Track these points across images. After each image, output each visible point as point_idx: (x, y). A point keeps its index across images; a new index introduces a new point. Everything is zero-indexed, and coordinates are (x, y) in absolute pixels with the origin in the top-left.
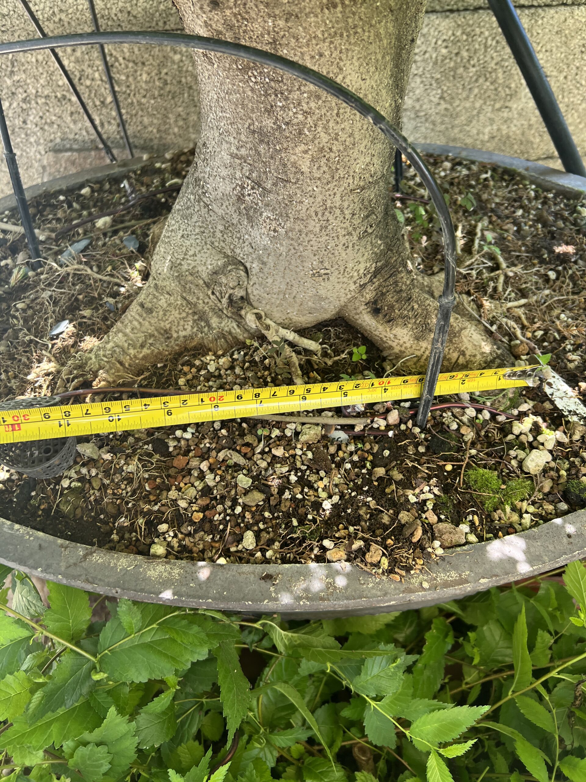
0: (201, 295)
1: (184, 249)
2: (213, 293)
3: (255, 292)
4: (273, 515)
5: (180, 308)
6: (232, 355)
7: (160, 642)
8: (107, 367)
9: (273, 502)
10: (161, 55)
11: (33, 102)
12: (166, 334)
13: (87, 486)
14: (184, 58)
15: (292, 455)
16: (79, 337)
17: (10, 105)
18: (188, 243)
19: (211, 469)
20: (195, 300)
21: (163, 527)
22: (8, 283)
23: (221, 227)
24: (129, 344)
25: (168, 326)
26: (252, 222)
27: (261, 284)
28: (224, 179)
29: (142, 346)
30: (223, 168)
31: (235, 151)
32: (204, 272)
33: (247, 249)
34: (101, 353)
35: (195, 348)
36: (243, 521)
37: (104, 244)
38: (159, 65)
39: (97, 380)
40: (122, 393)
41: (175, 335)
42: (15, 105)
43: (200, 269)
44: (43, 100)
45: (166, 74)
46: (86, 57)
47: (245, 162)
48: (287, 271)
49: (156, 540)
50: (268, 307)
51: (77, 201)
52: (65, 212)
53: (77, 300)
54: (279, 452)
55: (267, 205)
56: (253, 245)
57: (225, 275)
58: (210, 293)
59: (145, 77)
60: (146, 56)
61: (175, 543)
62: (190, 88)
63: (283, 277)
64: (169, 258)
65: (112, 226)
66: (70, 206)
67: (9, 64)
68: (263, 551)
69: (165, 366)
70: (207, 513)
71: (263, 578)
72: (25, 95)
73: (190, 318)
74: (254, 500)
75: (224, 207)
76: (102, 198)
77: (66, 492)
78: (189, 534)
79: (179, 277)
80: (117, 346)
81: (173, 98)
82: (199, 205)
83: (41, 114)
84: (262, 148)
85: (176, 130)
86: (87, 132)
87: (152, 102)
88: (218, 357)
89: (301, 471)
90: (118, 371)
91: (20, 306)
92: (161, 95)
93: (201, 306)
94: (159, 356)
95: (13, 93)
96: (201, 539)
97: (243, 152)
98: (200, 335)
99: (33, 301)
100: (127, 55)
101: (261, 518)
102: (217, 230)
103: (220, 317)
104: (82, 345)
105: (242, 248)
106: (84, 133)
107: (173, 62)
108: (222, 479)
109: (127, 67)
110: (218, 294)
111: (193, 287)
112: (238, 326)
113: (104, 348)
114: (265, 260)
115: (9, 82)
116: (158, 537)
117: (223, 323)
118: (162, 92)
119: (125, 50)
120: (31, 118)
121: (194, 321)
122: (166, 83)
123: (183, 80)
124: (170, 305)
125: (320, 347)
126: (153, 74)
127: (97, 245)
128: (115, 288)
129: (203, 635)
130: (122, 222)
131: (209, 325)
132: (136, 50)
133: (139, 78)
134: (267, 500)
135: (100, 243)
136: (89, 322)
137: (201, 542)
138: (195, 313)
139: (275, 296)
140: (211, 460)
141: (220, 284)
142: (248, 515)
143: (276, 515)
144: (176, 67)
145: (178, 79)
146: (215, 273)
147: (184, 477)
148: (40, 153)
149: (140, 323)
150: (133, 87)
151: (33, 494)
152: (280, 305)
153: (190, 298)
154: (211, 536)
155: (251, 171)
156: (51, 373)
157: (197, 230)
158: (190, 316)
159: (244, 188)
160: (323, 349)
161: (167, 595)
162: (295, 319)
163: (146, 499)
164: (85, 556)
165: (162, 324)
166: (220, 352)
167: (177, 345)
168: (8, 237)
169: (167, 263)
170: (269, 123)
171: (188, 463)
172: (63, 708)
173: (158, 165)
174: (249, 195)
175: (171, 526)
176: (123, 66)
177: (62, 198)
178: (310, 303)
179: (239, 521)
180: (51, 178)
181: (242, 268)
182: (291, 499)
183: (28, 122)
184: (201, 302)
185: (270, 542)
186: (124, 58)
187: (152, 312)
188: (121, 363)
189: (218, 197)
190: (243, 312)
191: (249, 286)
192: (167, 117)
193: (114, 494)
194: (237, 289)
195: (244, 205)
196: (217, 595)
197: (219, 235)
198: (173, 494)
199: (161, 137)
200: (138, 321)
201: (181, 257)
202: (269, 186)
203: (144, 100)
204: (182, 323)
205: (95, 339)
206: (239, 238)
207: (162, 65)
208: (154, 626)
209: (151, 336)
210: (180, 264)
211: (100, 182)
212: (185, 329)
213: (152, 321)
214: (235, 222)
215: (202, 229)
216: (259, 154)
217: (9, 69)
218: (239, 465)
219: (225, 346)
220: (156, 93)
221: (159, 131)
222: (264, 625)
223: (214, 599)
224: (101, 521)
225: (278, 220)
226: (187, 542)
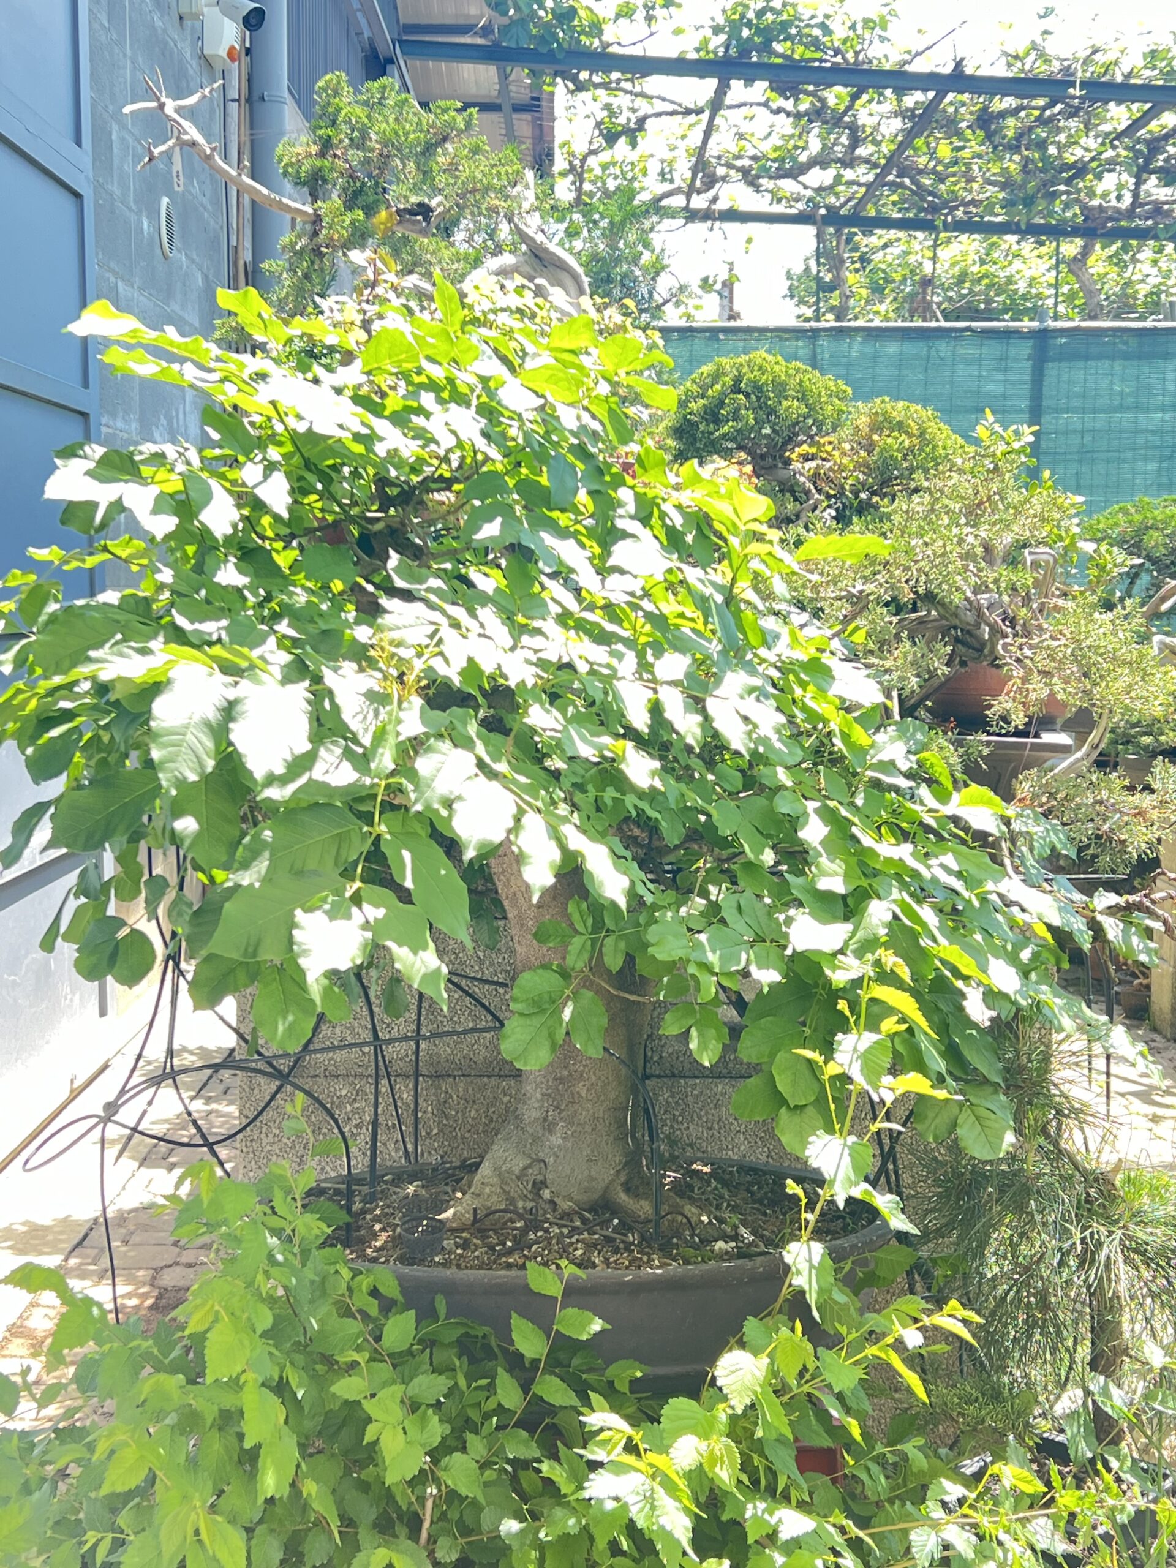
0: (513, 1185)
1: (504, 1158)
2: (521, 1183)
3: (549, 1177)
18: (507, 1155)
20: (509, 1189)
23: (530, 1141)
26: (551, 1132)
27: (553, 1171)
28: (536, 1110)
30: (536, 1104)
31: (545, 1092)
33: (547, 1150)
43: (514, 1168)
47: (550, 1097)
50: (558, 1187)
55: (561, 1119)
56: (551, 1147)
57: (531, 1169)
75: (534, 1127)
82: (517, 1130)
84: (559, 1088)
97: (549, 1091)
105: (542, 1151)
110: (525, 1183)
111: (508, 1180)
114: (557, 1154)
125: (591, 1217)
139: (563, 1180)
141: (528, 1176)
153: (505, 1188)
155: (553, 1102)
157: (514, 1145)
159: (548, 1112)
162: (574, 1196)
170: (566, 1073)
174: (551, 1116)
181: (542, 1163)
189: (531, 1122)
190: (541, 1191)
191: (546, 1174)
194: (539, 1177)
195: (547, 1123)
197: (528, 1145)
201: (501, 1163)
202: (563, 1108)
206: (541, 1145)
210: (501, 1168)
214: (540, 1135)
215: (518, 1144)
216: (559, 1091)
225: (567, 1127)
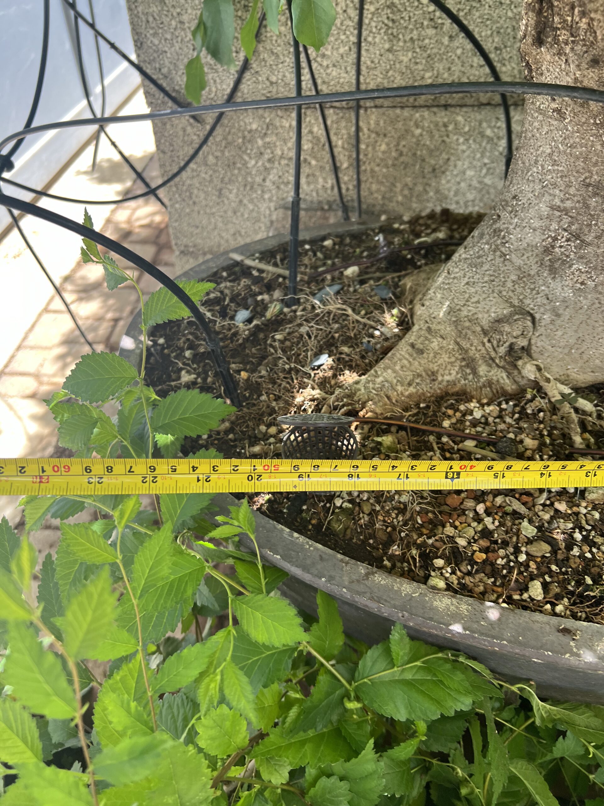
0: (475, 342)
1: (467, 296)
2: (489, 341)
3: (538, 343)
4: (560, 569)
5: (450, 353)
6: (499, 404)
7: (422, 682)
8: (377, 400)
9: (560, 556)
10: (403, 128)
11: (277, 163)
12: (433, 376)
13: (357, 508)
14: (424, 133)
15: (574, 513)
16: (337, 371)
17: (257, 163)
18: (473, 290)
19: (488, 513)
20: (468, 346)
21: (439, 562)
22: (264, 316)
23: (514, 277)
24: (398, 381)
25: (436, 368)
26: (555, 273)
27: (547, 336)
28: (534, 230)
29: (410, 384)
30: (536, 219)
31: (559, 203)
32: (485, 320)
33: (540, 300)
34: (371, 385)
35: (457, 394)
36: (526, 570)
37: (355, 291)
38: (399, 138)
39: (364, 410)
40: (390, 425)
41: (440, 378)
42: (260, 163)
43: (480, 316)
44: (286, 162)
45: (404, 146)
46: (335, 126)
47: (566, 214)
48: (584, 325)
49: (433, 574)
50: (549, 360)
51: (321, 252)
52: (310, 259)
53: (333, 337)
54: (562, 507)
55: (582, 257)
56: (550, 296)
57: (510, 324)
58: (486, 340)
59: (383, 147)
60: (390, 128)
61: (454, 579)
62: (423, 160)
63: (576, 331)
64: (447, 303)
65: (359, 275)
66: (315, 255)
67: (265, 127)
68: (554, 605)
69: (428, 407)
70: (490, 555)
71: (559, 631)
72: (271, 156)
73: (458, 363)
74: (541, 550)
75: (525, 257)
76: (344, 250)
77: (337, 511)
78: (469, 574)
79: (456, 323)
80: (387, 381)
81: (405, 168)
82: (494, 255)
83: (281, 174)
84: (593, 202)
85: (400, 198)
86: (317, 193)
87: (384, 170)
88: (482, 405)
89: (586, 530)
90: (386, 405)
91: (278, 337)
92: (394, 165)
93: (471, 353)
94: (421, 397)
95: (261, 153)
96: (481, 581)
97: (568, 204)
98: (463, 382)
99: (289, 334)
100: (373, 125)
101: (547, 570)
102: (509, 280)
103: (490, 366)
104: (341, 378)
105: (533, 299)
106: (314, 194)
107: (413, 136)
108: (501, 524)
109: (369, 137)
110: (495, 343)
111: (469, 332)
112: (508, 377)
113: (374, 382)
114: (561, 312)
115: (260, 142)
116: (434, 571)
117: (492, 372)
118: (396, 162)
119: (372, 122)
120: (271, 177)
121: (461, 367)
122: (401, 154)
123: (419, 153)
124: (441, 348)
125: (594, 409)
126: (392, 145)
127: (348, 290)
128: (371, 330)
129: (467, 684)
130: (367, 273)
131: (475, 372)
132: (382, 123)
133: (377, 148)
134: (554, 552)
135: (351, 289)
136: (347, 359)
137: (481, 584)
138: (464, 359)
139: (559, 350)
140: (488, 504)
141: (501, 333)
142: (533, 565)
143: (564, 569)
144: (414, 140)
145: (413, 151)
146: (498, 321)
147: (459, 516)
148: (270, 209)
149: (410, 362)
150: (370, 155)
151: (305, 507)
152: (562, 359)
153: (465, 344)
154: (493, 580)
155: (571, 224)
156: (317, 399)
157: (486, 279)
158: (458, 362)
159: (557, 239)
160: (597, 411)
161: (457, 628)
162: (574, 376)
163: (418, 530)
164: (367, 575)
165: (431, 365)
166: (485, 401)
167: (440, 388)
168: (264, 275)
169: (445, 308)
171: (462, 503)
172: (313, 730)
173: (396, 226)
174: (561, 247)
175: (448, 562)
176: (366, 136)
177: (307, 247)
178: (597, 361)
179: (522, 569)
180: (276, 233)
181: (529, 318)
182: (579, 557)
183: (268, 180)
184: (473, 348)
185: (559, 597)
186: (369, 130)
187: (423, 353)
188: (388, 398)
189: (521, 247)
190: (520, 363)
191: (533, 337)
192: (395, 186)
193: (384, 521)
194: (520, 339)
195: (550, 257)
196: (512, 639)
197: (509, 284)
198: (449, 530)
199: (384, 204)
200: (407, 360)
201: (462, 303)
202: (589, 238)
203: (377, 169)
204: (449, 367)
205: (355, 374)
206: (532, 290)
207: (401, 137)
208: (418, 663)
209: (419, 375)
210: (460, 310)
211: (341, 237)
212: (450, 374)
213: (422, 362)
214: (532, 273)
215: (492, 278)
216: (588, 207)
217: (264, 131)
218: (520, 514)
219: (490, 395)
220: (390, 162)
221: (384, 198)
222: (521, 689)
223: (509, 641)
224: (370, 545)
225: (590, 273)
226: (468, 580)
